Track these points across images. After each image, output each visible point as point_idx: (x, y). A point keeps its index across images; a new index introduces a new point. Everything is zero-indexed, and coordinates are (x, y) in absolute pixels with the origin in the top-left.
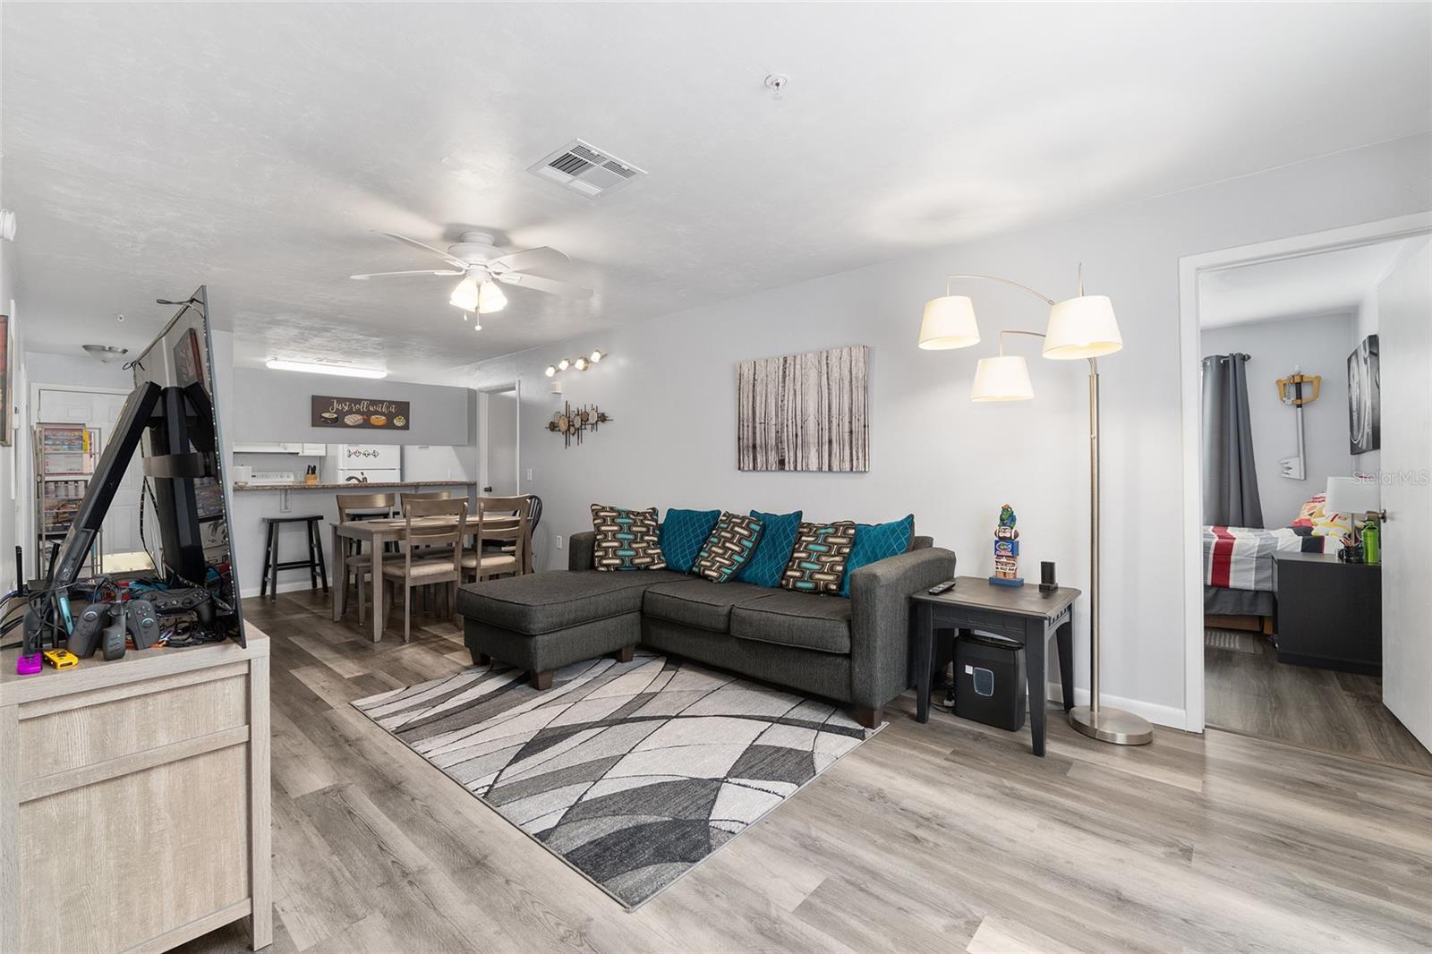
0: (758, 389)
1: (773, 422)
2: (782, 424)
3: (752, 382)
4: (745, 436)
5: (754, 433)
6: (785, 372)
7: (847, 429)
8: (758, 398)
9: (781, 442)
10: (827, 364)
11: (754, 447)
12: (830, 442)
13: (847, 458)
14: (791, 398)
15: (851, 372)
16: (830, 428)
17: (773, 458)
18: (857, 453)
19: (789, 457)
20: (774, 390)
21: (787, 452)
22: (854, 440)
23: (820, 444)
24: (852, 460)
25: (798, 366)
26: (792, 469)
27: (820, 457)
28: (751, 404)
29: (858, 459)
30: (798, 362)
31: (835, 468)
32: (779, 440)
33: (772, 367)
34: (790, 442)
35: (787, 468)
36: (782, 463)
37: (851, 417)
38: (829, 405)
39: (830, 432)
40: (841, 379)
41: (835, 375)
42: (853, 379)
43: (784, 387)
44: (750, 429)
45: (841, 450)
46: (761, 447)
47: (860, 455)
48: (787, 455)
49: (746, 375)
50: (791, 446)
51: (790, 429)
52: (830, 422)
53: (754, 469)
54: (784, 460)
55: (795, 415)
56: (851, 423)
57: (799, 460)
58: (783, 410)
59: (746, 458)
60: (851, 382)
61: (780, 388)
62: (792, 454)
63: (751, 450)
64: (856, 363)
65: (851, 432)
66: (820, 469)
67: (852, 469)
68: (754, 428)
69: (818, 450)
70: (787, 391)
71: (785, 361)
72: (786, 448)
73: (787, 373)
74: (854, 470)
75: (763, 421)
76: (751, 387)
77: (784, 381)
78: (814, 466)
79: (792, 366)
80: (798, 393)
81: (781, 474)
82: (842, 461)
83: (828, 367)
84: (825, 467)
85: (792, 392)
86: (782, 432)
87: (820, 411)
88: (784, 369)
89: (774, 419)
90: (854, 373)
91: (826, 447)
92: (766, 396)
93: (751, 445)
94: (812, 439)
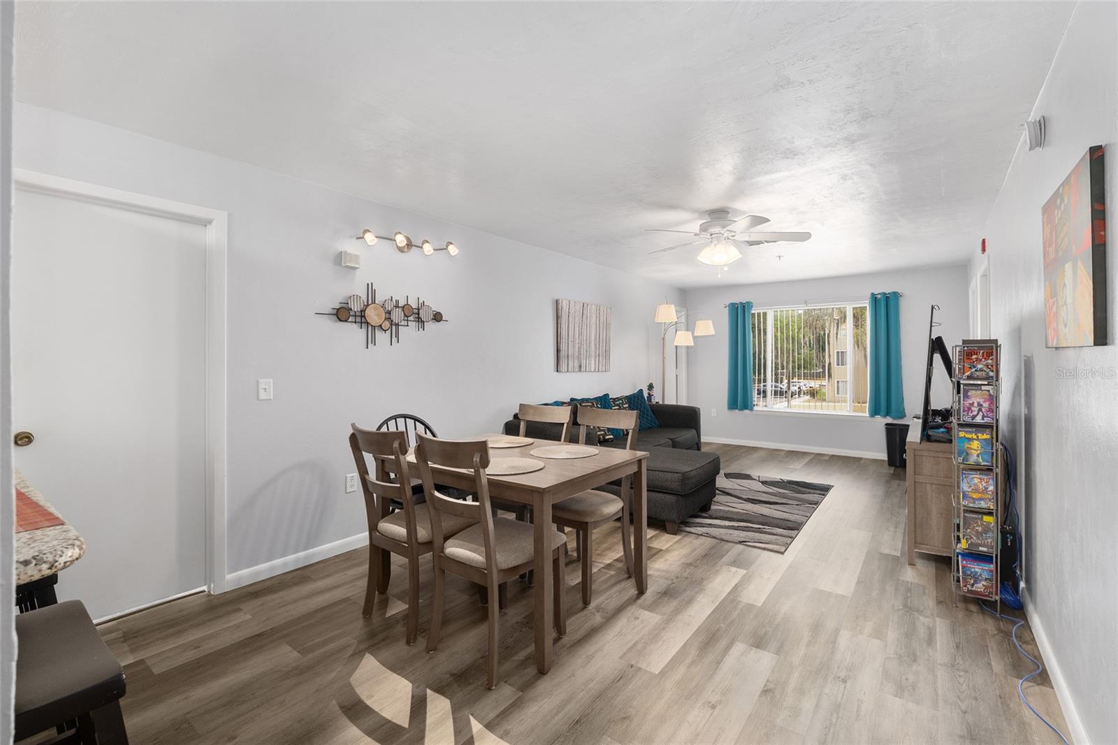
0: (571, 319)
1: (577, 341)
2: (581, 343)
3: (567, 313)
5: (568, 347)
6: (583, 312)
7: (605, 349)
8: (570, 325)
10: (599, 313)
11: (568, 357)
12: (599, 356)
13: (604, 364)
14: (585, 328)
15: (606, 320)
16: (599, 348)
17: (576, 365)
18: (607, 362)
20: (578, 322)
21: (582, 360)
22: (607, 355)
23: (595, 356)
24: (605, 366)
25: (589, 311)
26: (585, 371)
27: (595, 364)
28: (567, 328)
30: (588, 308)
31: (600, 370)
32: (579, 353)
33: (577, 307)
34: (584, 355)
35: (582, 370)
36: (580, 366)
37: (606, 343)
38: (599, 336)
39: (599, 350)
40: (604, 323)
41: (601, 321)
43: (582, 321)
44: (566, 345)
45: (603, 360)
46: (571, 357)
48: (583, 363)
50: (585, 357)
51: (584, 347)
53: (568, 371)
55: (587, 339)
56: (606, 346)
57: (588, 366)
58: (581, 335)
59: (564, 363)
60: (607, 325)
61: (580, 321)
62: (585, 361)
63: (566, 358)
64: (608, 316)
65: (606, 351)
66: (595, 371)
67: (605, 370)
68: (568, 344)
69: (595, 360)
70: (583, 324)
71: (583, 305)
72: (583, 358)
75: (572, 340)
77: (582, 318)
78: (593, 370)
79: (586, 310)
80: (588, 326)
81: (580, 373)
82: (602, 366)
84: (597, 370)
85: (586, 325)
86: (581, 348)
87: (596, 338)
88: (583, 310)
90: (608, 321)
91: (597, 358)
92: (574, 325)
93: (566, 355)
94: (593, 354)
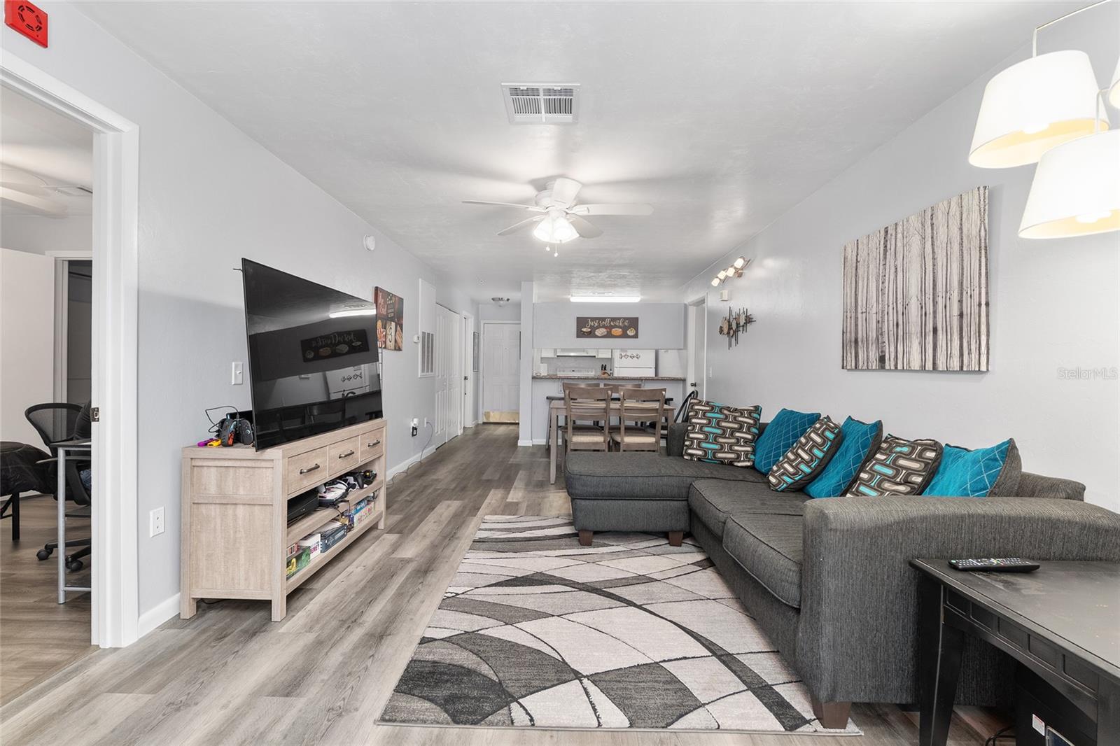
0: (860, 272)
1: (874, 310)
2: (883, 311)
3: (854, 265)
4: (848, 330)
5: (856, 325)
6: (886, 247)
7: (956, 312)
8: (860, 284)
9: (882, 334)
10: (932, 224)
11: (856, 341)
12: (935, 330)
13: (956, 352)
14: (892, 277)
15: (961, 229)
16: (935, 312)
17: (874, 355)
18: (969, 344)
19: (889, 352)
20: (875, 271)
21: (887, 346)
22: (965, 325)
23: (923, 335)
24: (961, 355)
25: (900, 236)
26: (893, 368)
27: (923, 351)
28: (853, 291)
29: (970, 353)
30: (900, 230)
31: (941, 366)
32: (880, 333)
33: (873, 243)
34: (891, 333)
35: (887, 367)
36: (882, 359)
37: (962, 294)
38: (934, 281)
39: (935, 317)
40: (949, 243)
41: (942, 238)
42: (964, 238)
43: (885, 264)
44: (853, 321)
45: (949, 341)
46: (862, 341)
47: (973, 347)
48: (887, 351)
49: (849, 257)
50: (892, 339)
51: (891, 318)
52: (935, 303)
53: (856, 368)
54: (884, 356)
55: (897, 298)
56: (961, 301)
57: (900, 356)
58: (883, 294)
59: (849, 354)
60: (961, 244)
61: (881, 267)
62: (892, 349)
63: (853, 345)
64: (968, 214)
65: (961, 315)
66: (923, 368)
67: (961, 367)
68: (856, 318)
69: (920, 343)
70: (887, 271)
71: (886, 232)
72: (887, 342)
73: (888, 247)
74: (965, 369)
75: (864, 310)
76: (854, 269)
77: (885, 258)
78: (916, 364)
79: (893, 237)
80: (900, 270)
81: (882, 374)
82: (949, 356)
83: (932, 229)
84: (929, 366)
85: (893, 270)
86: (883, 322)
87: (923, 291)
88: (886, 241)
89: (875, 305)
90: (965, 230)
91: (930, 338)
92: (868, 279)
93: (853, 339)
94: (915, 328)
